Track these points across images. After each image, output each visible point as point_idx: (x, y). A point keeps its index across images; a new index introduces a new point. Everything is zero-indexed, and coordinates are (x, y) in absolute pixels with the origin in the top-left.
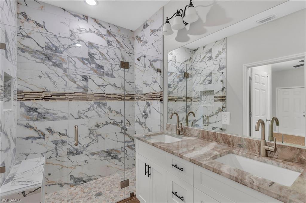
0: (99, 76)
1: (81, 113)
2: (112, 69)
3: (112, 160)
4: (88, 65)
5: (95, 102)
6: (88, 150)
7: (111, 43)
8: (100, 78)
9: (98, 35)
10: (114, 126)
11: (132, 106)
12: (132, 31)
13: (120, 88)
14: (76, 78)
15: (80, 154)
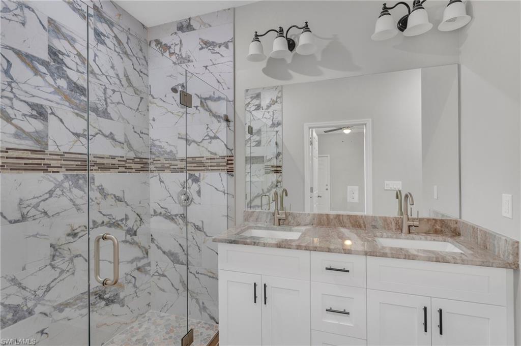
0: (76, 111)
1: (29, 206)
2: (106, 98)
3: (107, 308)
4: (46, 78)
5: (65, 175)
6: (47, 301)
7: (102, 37)
8: (79, 117)
9: (74, 11)
10: (110, 229)
11: (145, 183)
12: (143, 25)
13: (123, 144)
14: (12, 108)
15: (25, 318)
